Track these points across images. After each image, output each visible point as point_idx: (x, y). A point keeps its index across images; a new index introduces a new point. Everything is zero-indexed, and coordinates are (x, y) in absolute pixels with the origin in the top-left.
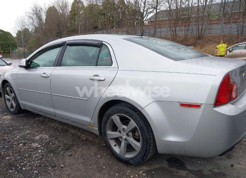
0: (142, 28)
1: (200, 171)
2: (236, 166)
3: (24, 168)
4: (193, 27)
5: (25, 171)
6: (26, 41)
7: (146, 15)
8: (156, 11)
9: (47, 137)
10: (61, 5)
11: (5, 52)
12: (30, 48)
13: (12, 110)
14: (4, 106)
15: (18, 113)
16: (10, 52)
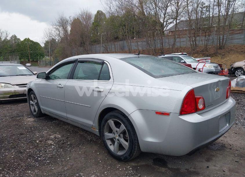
0: (162, 38)
1: (178, 169)
2: (212, 168)
3: (39, 159)
4: (214, 37)
5: (40, 160)
6: (53, 51)
7: (166, 25)
8: (176, 21)
9: (60, 137)
10: (85, 17)
11: (33, 61)
12: (56, 57)
13: (35, 113)
14: (29, 111)
15: (39, 117)
16: (38, 61)
